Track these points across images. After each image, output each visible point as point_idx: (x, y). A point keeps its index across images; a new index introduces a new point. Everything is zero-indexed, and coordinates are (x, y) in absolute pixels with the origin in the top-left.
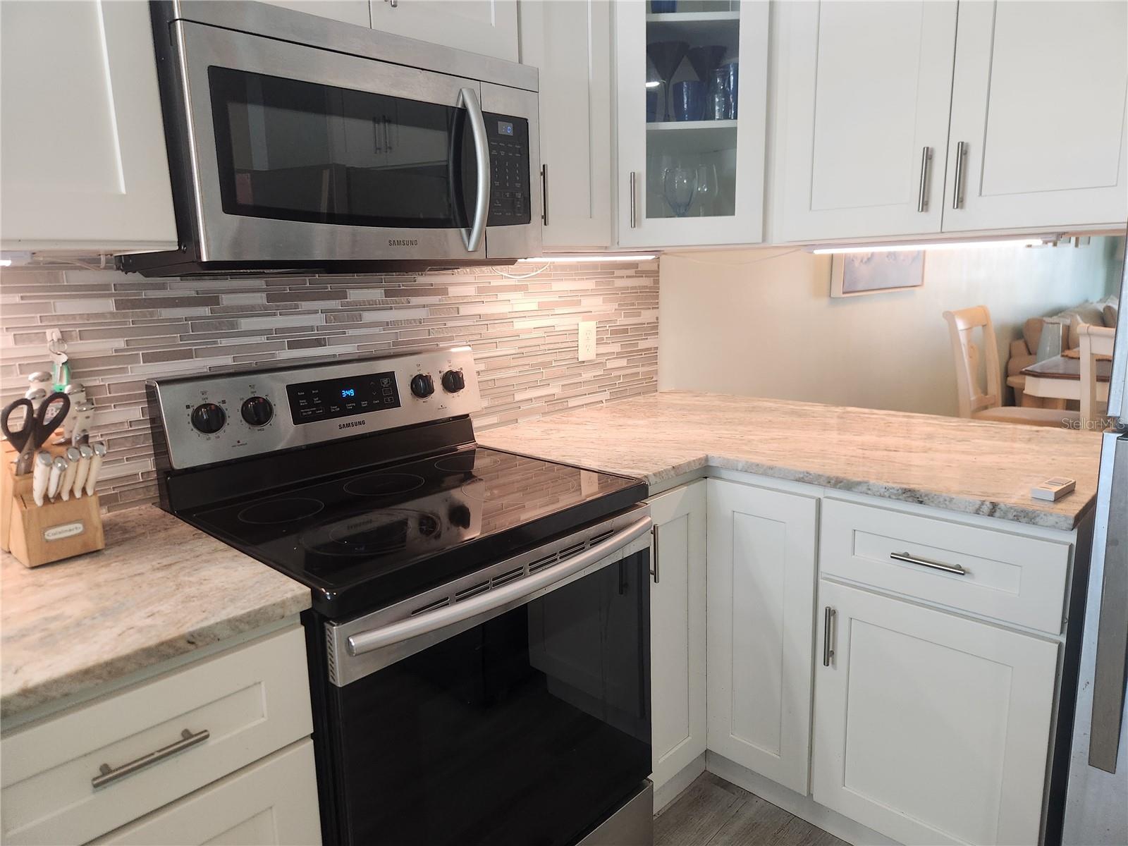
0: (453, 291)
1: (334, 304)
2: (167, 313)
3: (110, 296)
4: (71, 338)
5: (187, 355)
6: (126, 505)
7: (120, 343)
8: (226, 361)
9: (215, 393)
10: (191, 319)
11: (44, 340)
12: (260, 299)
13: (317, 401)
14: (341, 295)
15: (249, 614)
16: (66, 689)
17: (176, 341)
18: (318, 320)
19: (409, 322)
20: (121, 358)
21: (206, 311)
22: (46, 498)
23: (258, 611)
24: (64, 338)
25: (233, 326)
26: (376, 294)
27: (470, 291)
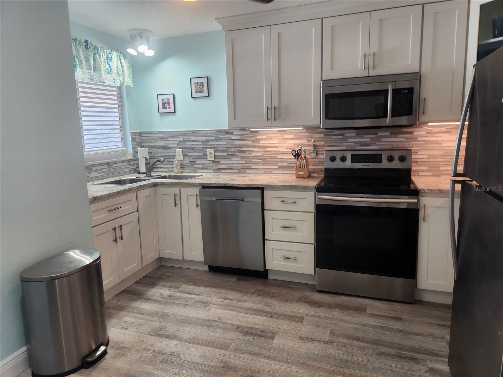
0: (415, 133)
1: (374, 136)
2: (333, 137)
3: (323, 134)
4: (316, 141)
5: (336, 146)
6: (321, 174)
7: (324, 143)
8: (344, 148)
9: (335, 154)
10: (338, 139)
11: (311, 141)
12: (354, 135)
13: (358, 158)
14: (376, 134)
15: (304, 186)
16: (280, 187)
17: (333, 143)
18: (369, 140)
19: (398, 141)
20: (323, 146)
21: (341, 137)
22: (299, 167)
23: (306, 186)
24: (315, 141)
25: (347, 140)
26: (388, 134)
27: (424, 133)
